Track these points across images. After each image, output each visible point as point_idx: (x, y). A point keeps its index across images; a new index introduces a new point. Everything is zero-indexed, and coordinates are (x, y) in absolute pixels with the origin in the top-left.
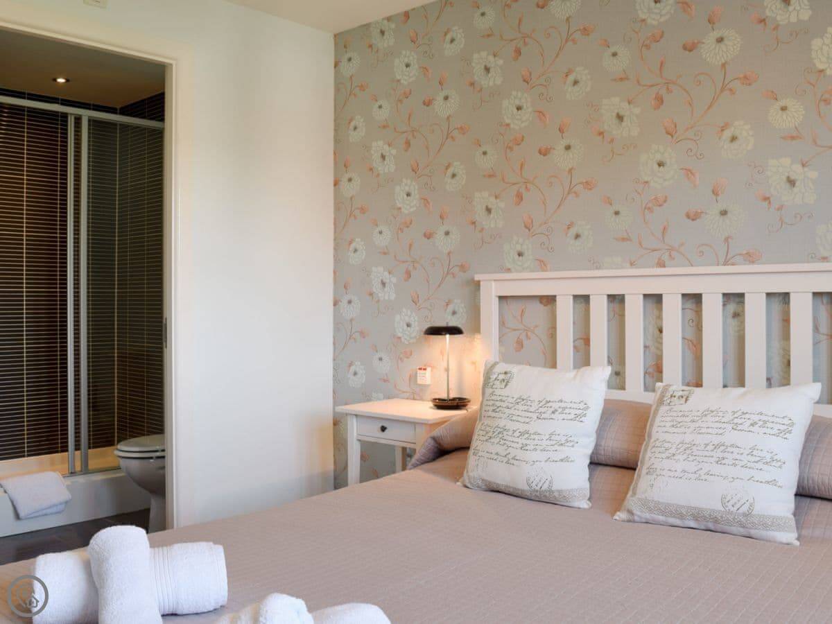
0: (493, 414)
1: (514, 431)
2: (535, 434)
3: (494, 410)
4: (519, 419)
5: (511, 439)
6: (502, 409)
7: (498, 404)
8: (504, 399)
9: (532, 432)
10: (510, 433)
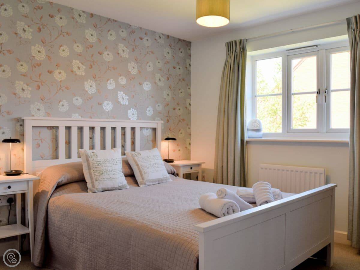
0: (98, 166)
1: (110, 170)
2: (115, 169)
3: (98, 165)
4: (108, 166)
5: (110, 172)
6: (101, 164)
7: (99, 163)
8: (100, 161)
9: (114, 169)
10: (109, 171)
